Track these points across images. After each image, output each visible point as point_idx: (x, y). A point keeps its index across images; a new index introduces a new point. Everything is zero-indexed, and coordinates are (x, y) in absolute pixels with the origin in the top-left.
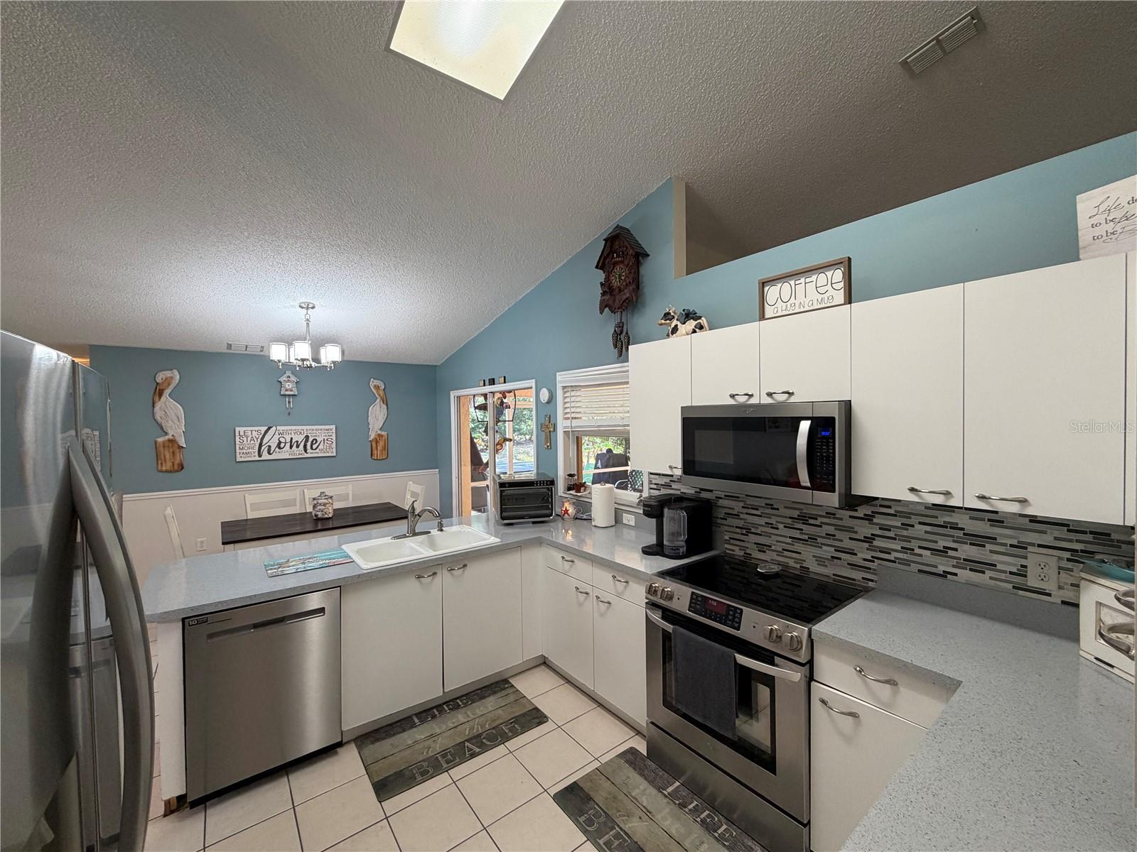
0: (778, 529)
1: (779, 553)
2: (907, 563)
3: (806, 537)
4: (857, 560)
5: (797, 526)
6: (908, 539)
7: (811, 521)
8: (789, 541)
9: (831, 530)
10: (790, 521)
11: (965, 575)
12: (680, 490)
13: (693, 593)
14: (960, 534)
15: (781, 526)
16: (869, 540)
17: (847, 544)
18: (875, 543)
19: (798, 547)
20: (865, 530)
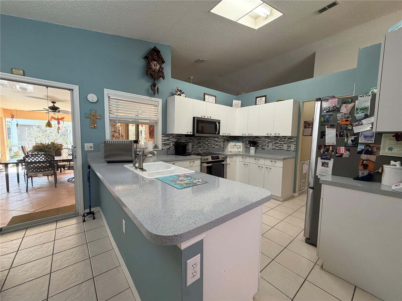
0: (195, 146)
1: (195, 151)
2: (211, 147)
3: (199, 146)
4: (206, 148)
5: (198, 144)
6: (211, 143)
7: (200, 143)
8: (196, 148)
9: (202, 144)
10: (197, 144)
11: (216, 147)
12: (172, 140)
13: (211, 156)
14: (216, 141)
15: (195, 145)
16: (207, 144)
17: (205, 146)
18: (208, 145)
19: (198, 149)
20: (207, 143)
